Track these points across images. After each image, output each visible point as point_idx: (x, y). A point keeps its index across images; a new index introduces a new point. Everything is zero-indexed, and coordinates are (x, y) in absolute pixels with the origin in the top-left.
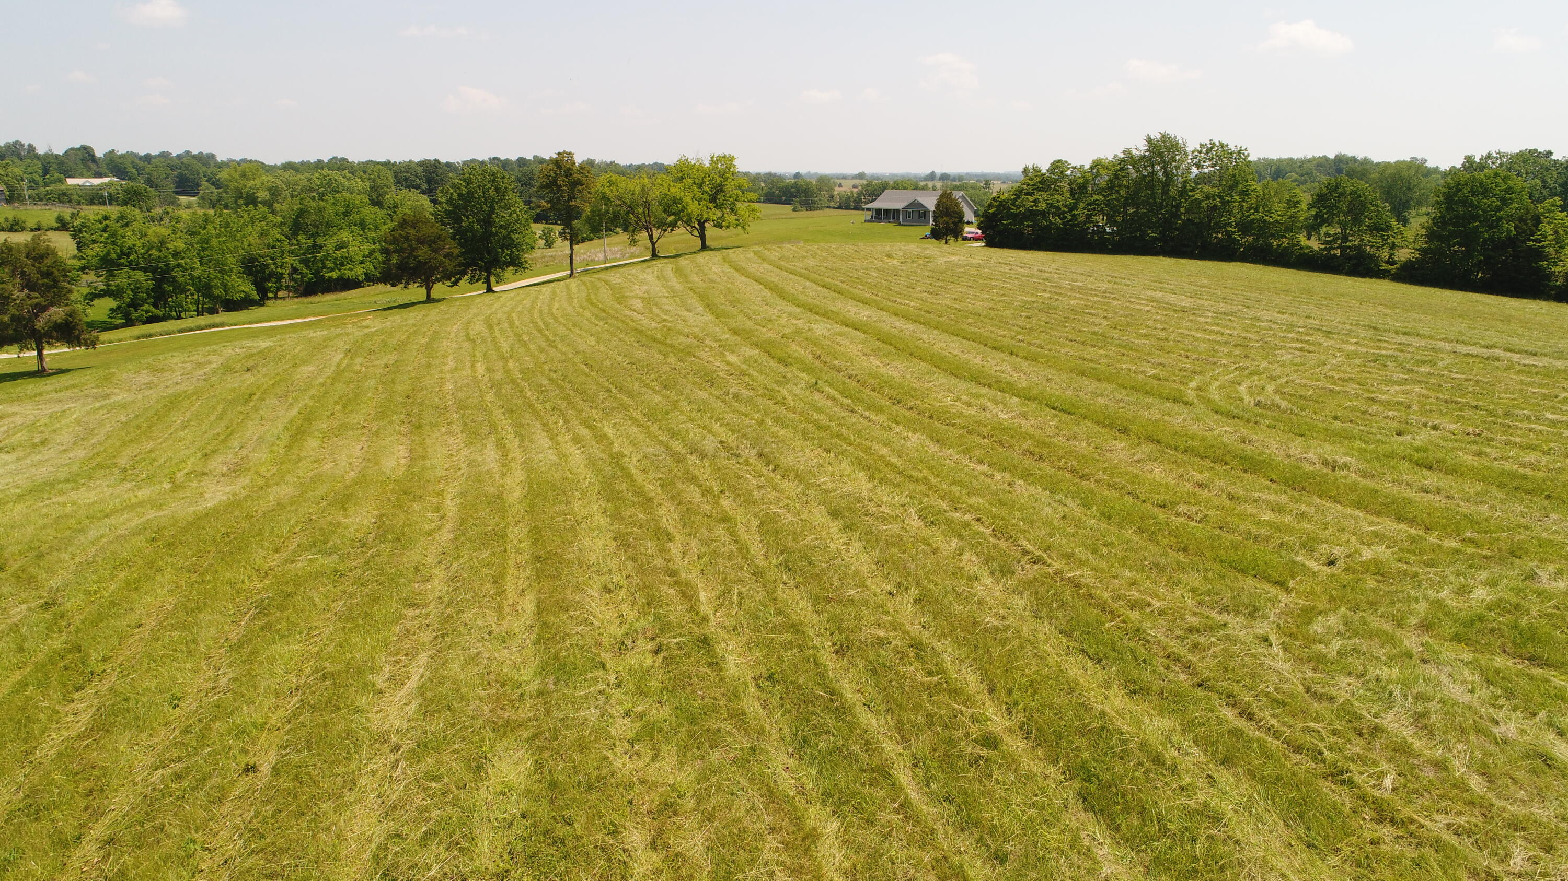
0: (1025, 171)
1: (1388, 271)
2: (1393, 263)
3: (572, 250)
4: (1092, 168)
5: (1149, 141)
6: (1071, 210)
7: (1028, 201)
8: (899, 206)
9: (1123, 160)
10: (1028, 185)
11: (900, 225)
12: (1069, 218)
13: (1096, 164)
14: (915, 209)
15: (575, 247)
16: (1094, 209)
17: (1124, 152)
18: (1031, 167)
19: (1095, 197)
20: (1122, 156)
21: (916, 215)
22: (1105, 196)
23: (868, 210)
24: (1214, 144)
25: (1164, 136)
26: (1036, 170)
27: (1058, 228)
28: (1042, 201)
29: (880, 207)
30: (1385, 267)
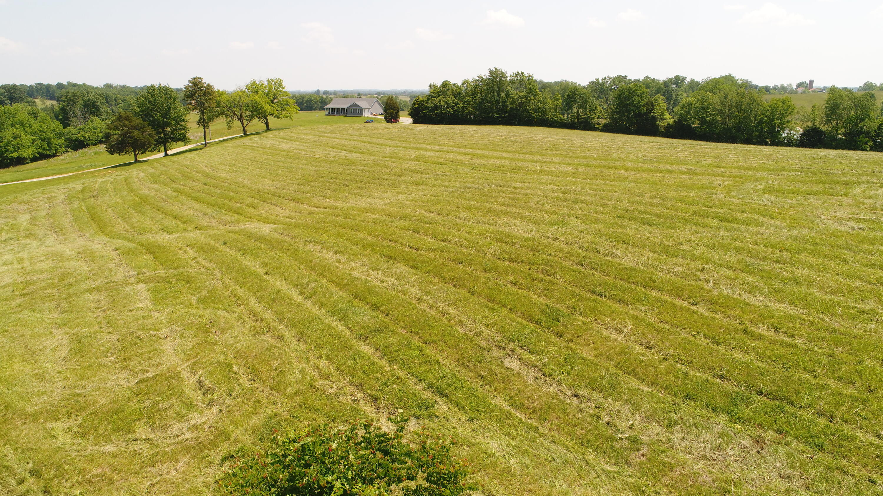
0: (430, 86)
1: (598, 128)
2: (600, 124)
3: (205, 132)
4: (463, 84)
5: (491, 72)
6: (456, 105)
7: (436, 101)
8: (345, 106)
9: (478, 81)
10: (434, 93)
11: (346, 116)
12: (456, 108)
13: (465, 82)
14: (354, 108)
15: (206, 130)
16: (468, 104)
17: (478, 76)
18: (432, 84)
19: (468, 98)
20: (477, 78)
21: (355, 111)
22: (472, 98)
23: (327, 109)
24: (518, 73)
25: (496, 69)
26: (435, 86)
27: (451, 114)
28: (441, 101)
29: (334, 107)
30: (597, 126)
